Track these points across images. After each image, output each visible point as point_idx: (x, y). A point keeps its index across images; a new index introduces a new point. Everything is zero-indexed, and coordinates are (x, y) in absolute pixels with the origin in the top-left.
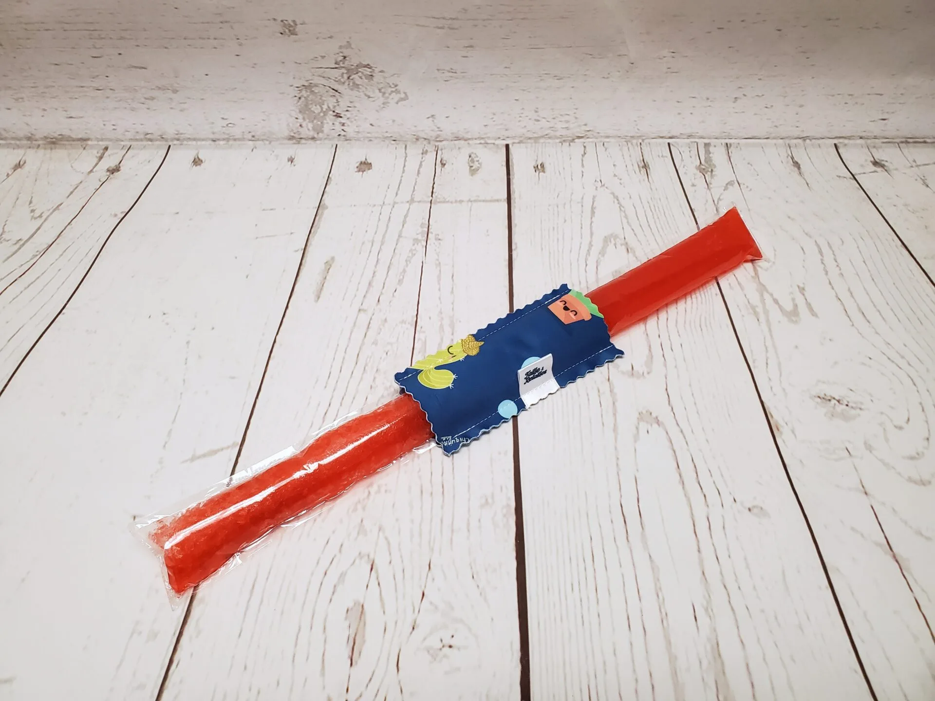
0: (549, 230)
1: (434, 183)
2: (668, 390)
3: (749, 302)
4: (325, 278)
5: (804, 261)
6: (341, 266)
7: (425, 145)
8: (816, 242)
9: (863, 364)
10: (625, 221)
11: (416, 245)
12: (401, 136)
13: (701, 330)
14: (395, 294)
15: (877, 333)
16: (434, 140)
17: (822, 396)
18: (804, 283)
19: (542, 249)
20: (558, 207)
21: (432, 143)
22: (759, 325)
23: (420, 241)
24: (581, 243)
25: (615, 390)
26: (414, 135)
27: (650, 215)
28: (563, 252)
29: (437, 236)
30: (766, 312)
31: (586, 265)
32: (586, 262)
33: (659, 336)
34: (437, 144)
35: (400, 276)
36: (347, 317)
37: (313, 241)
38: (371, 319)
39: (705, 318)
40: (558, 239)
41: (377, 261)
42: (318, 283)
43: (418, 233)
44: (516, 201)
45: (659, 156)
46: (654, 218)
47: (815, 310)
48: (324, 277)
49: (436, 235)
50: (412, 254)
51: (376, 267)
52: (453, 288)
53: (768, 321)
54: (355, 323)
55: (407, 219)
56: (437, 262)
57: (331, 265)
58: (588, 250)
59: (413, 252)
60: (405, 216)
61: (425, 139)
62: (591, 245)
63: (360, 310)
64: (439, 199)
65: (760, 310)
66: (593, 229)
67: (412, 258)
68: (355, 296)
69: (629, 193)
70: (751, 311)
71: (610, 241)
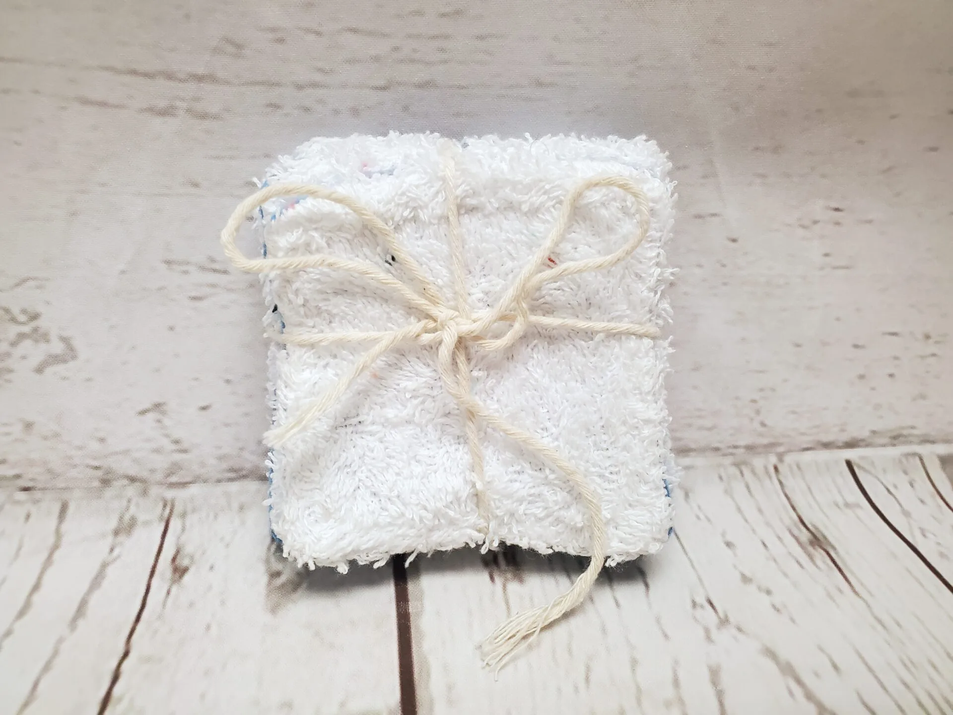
7: (129, 501)
12: (50, 471)
16: (161, 484)
21: (154, 491)
26: (97, 468)
34: (170, 494)
45: (837, 505)
61: (133, 480)
69: (821, 649)
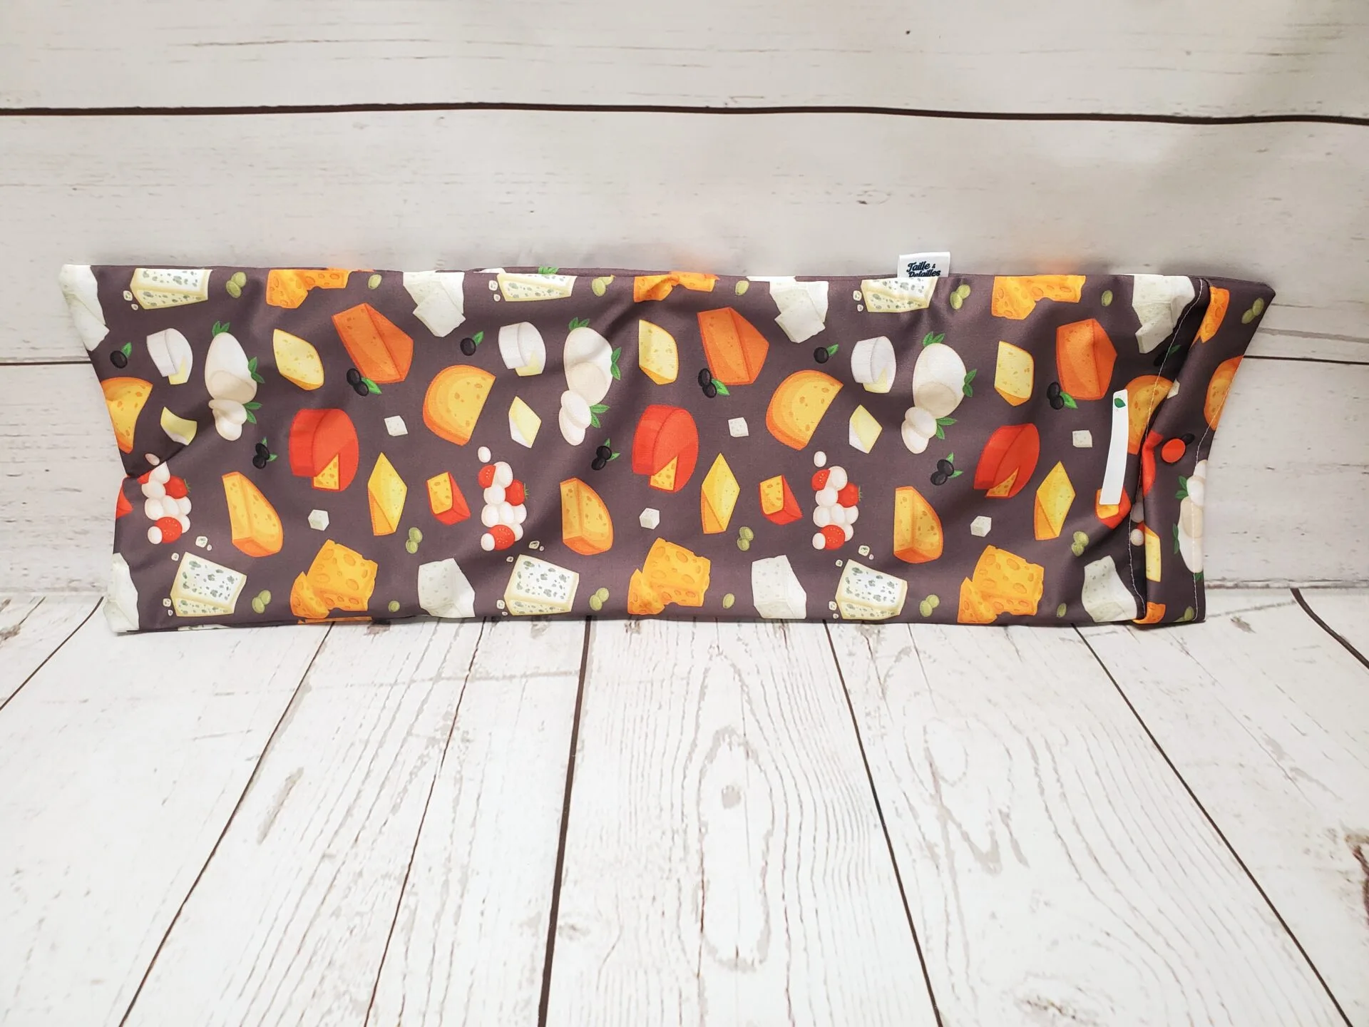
0: (635, 720)
1: (477, 650)
2: (790, 990)
3: (924, 838)
4: (282, 803)
5: (1010, 770)
6: (310, 783)
8: (1028, 739)
9: (1097, 944)
10: (747, 707)
11: (430, 747)
13: (849, 884)
14: (384, 829)
15: (1117, 890)
17: (1034, 999)
18: (1008, 807)
19: (621, 750)
20: (652, 685)
22: (939, 875)
23: (438, 741)
24: (680, 741)
25: (706, 994)
27: (784, 699)
28: (652, 756)
29: (465, 735)
30: (950, 854)
31: (685, 777)
32: (685, 772)
33: (783, 897)
35: (396, 799)
36: (301, 869)
37: (276, 744)
38: (339, 870)
39: (857, 865)
40: (647, 736)
41: (368, 773)
42: (268, 813)
43: (437, 727)
44: (593, 674)
46: (790, 703)
47: (1023, 852)
48: (280, 803)
49: (464, 732)
50: (422, 762)
51: (363, 782)
52: (475, 818)
53: (952, 869)
54: (312, 878)
55: (425, 707)
56: (458, 776)
57: (295, 783)
58: (690, 754)
59: (423, 760)
60: (424, 701)
62: (694, 744)
63: (324, 856)
64: (481, 673)
65: (940, 851)
66: (701, 720)
67: (419, 768)
68: (322, 832)
70: (927, 853)
71: (724, 740)
